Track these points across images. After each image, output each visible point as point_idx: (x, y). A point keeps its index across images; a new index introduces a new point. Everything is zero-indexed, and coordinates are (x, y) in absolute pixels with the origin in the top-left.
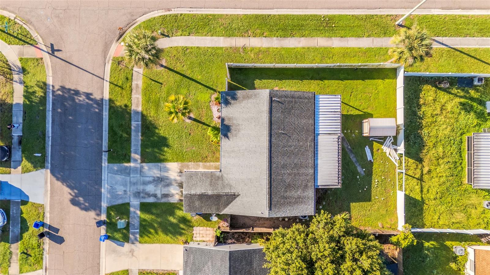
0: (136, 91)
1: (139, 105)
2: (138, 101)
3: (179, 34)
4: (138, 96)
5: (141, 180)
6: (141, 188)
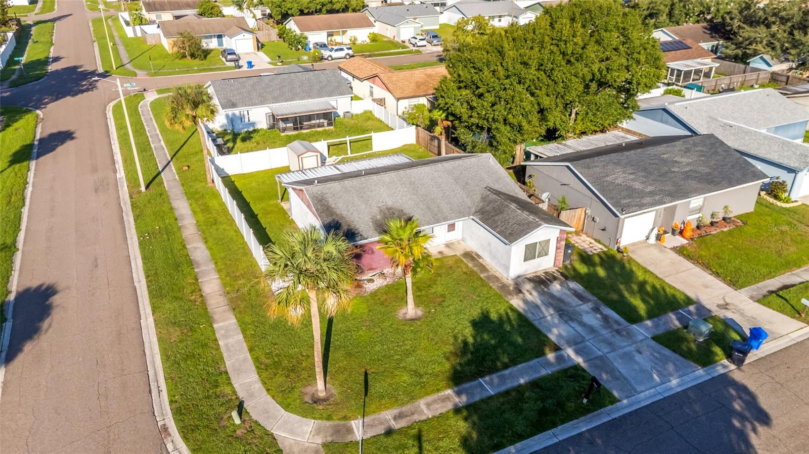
0: (413, 414)
1: (443, 396)
2: (435, 401)
3: (228, 390)
4: (423, 407)
5: (591, 337)
6: (605, 333)
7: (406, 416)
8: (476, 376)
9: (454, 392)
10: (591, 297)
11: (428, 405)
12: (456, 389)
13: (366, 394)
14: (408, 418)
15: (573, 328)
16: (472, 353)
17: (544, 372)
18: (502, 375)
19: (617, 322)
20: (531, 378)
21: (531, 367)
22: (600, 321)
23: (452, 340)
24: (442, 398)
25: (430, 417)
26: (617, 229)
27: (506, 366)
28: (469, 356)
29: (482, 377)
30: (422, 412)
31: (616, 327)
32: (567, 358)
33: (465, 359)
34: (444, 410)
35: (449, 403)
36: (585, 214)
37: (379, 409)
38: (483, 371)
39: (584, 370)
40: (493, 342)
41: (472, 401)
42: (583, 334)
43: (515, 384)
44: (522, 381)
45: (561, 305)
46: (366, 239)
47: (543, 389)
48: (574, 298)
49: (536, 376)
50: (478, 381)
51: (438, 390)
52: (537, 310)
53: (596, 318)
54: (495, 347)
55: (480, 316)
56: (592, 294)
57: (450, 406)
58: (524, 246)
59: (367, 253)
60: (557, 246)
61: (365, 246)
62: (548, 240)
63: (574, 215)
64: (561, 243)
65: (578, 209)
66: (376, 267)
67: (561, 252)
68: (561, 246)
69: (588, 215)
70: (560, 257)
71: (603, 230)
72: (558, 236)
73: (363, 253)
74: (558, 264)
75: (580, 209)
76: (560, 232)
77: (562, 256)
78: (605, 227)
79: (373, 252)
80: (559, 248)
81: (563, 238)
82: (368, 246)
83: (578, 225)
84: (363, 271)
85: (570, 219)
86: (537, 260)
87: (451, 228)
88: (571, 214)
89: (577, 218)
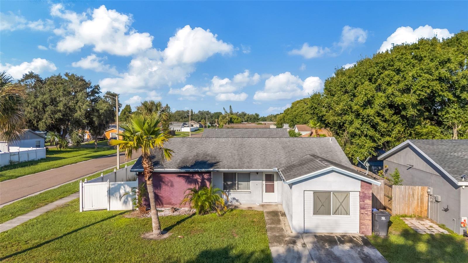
26: (459, 208)
36: (428, 194)
46: (164, 168)
58: (312, 192)
59: (166, 185)
60: (360, 204)
61: (164, 176)
62: (347, 193)
63: (411, 193)
64: (365, 201)
65: (417, 187)
66: (175, 203)
67: (367, 214)
68: (366, 206)
69: (431, 195)
70: (367, 221)
71: (446, 210)
72: (360, 191)
73: (162, 184)
74: (364, 230)
75: (420, 187)
76: (361, 186)
77: (370, 220)
78: (448, 206)
79: (172, 186)
80: (363, 208)
81: (367, 195)
82: (167, 178)
83: (421, 207)
84: (162, 204)
85: (407, 199)
86: (332, 218)
87: (270, 189)
88: (407, 191)
89: (418, 199)
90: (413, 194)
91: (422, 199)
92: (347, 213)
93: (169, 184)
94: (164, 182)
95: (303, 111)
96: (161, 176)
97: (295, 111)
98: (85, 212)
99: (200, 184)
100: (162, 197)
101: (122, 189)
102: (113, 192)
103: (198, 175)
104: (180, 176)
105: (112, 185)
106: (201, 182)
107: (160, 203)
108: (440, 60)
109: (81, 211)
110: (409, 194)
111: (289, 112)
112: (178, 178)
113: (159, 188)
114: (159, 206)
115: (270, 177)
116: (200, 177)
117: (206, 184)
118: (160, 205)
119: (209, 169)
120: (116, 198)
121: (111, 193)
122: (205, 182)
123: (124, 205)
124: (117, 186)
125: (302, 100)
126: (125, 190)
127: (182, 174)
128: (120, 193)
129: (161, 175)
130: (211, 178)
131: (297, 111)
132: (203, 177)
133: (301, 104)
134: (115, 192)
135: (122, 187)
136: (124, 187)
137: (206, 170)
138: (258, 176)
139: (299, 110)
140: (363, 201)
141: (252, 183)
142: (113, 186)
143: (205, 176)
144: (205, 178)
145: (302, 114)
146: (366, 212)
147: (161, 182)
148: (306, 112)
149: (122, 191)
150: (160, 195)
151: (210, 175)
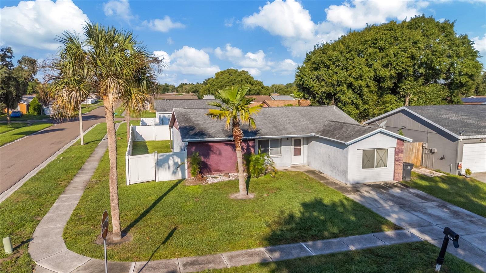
0: (209, 263)
1: (252, 252)
2: (241, 255)
4: (225, 258)
5: (439, 223)
6: (456, 221)
7: (200, 264)
8: (297, 239)
9: (267, 250)
10: (435, 199)
11: (231, 258)
12: (270, 248)
13: (164, 242)
14: (201, 266)
15: (417, 216)
16: (297, 224)
17: (380, 243)
18: (329, 242)
19: (468, 215)
20: (364, 247)
21: (366, 239)
22: (449, 214)
23: (277, 213)
24: (250, 253)
25: (229, 267)
26: (457, 156)
27: (335, 236)
28: (294, 225)
29: (304, 241)
30: (221, 262)
31: (468, 218)
32: (410, 235)
33: (288, 227)
34: (248, 263)
35: (257, 258)
36: (423, 148)
37: (172, 255)
38: (306, 237)
39: (433, 246)
40: (322, 218)
41: (285, 258)
42: (430, 221)
43: (344, 249)
44: (352, 248)
45: (401, 201)
46: (213, 137)
47: (380, 256)
48: (416, 198)
49: (369, 245)
50: (298, 244)
51: (248, 247)
52: (376, 203)
53: (445, 212)
54: (324, 222)
55: (313, 201)
56: (436, 197)
57: (257, 260)
58: (362, 151)
59: (215, 153)
60: (395, 158)
61: (213, 146)
62: (386, 150)
63: (411, 148)
64: (399, 155)
65: (416, 143)
66: (223, 170)
67: (400, 165)
68: (400, 158)
69: (425, 149)
70: (400, 170)
71: (442, 159)
72: (396, 147)
73: (211, 153)
74: (397, 177)
75: (418, 143)
76: (397, 143)
77: (401, 169)
78: (444, 155)
79: (220, 154)
80: (398, 161)
81: (401, 150)
82: (216, 146)
83: (417, 159)
84: (211, 172)
85: (408, 153)
86: (376, 170)
87: (297, 153)
88: (409, 147)
89: (415, 153)
90: (413, 149)
91: (418, 152)
92: (385, 165)
93: (217, 153)
94: (212, 151)
95: (229, 82)
96: (209, 146)
97: (221, 82)
98: (132, 185)
99: (245, 150)
100: (210, 165)
101: (171, 160)
102: (161, 163)
103: (244, 143)
104: (227, 145)
105: (160, 156)
106: (246, 149)
107: (209, 170)
108: (413, 41)
109: (128, 184)
110: (410, 149)
111: (214, 83)
112: (225, 146)
113: (208, 157)
114: (207, 174)
115: (297, 142)
116: (246, 144)
117: (251, 151)
118: (208, 172)
119: (255, 136)
120: (164, 169)
121: (159, 164)
122: (250, 149)
123: (174, 175)
124: (166, 157)
125: (225, 71)
126: (174, 161)
127: (229, 143)
128: (168, 164)
129: (210, 144)
130: (255, 145)
131: (223, 82)
132: (248, 144)
133: (226, 75)
134: (164, 163)
135: (171, 158)
136: (173, 158)
137: (252, 137)
138: (288, 141)
139: (225, 81)
140: (398, 155)
141: (283, 148)
142: (161, 158)
143: (250, 143)
144: (250, 145)
145: (228, 85)
146: (399, 164)
147: (209, 151)
148: (232, 83)
149: (171, 162)
150: (209, 163)
151: (254, 143)
